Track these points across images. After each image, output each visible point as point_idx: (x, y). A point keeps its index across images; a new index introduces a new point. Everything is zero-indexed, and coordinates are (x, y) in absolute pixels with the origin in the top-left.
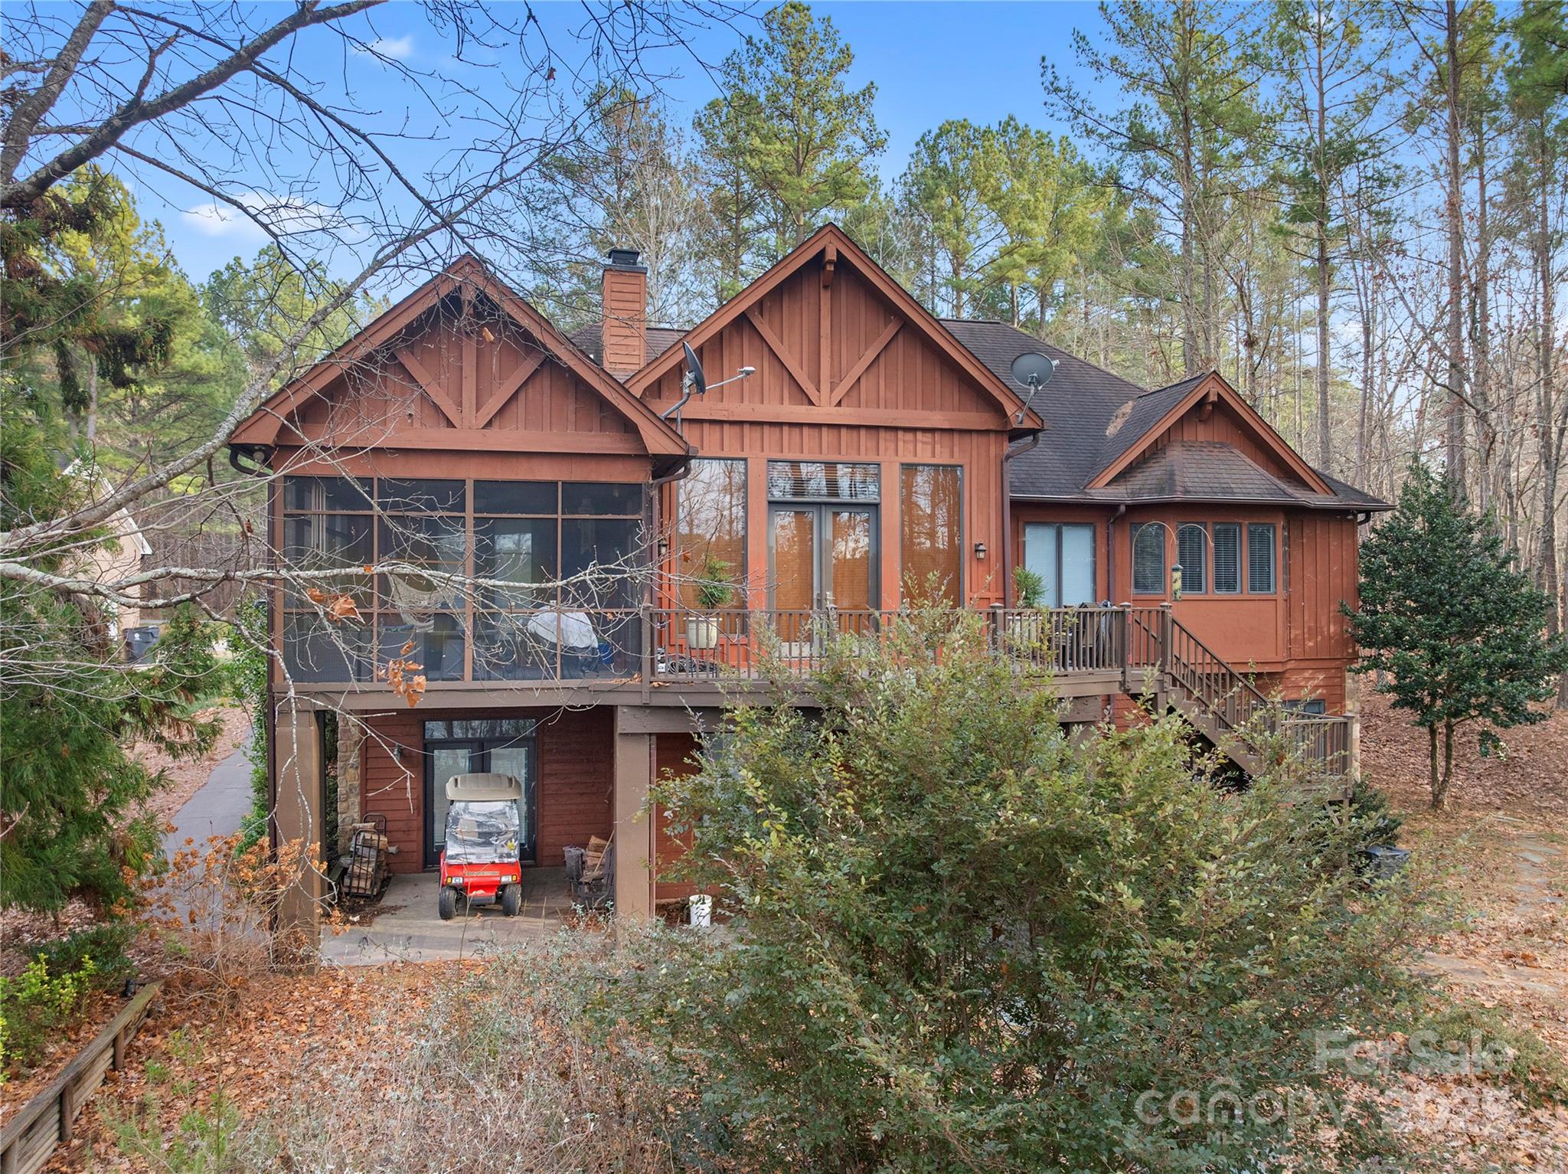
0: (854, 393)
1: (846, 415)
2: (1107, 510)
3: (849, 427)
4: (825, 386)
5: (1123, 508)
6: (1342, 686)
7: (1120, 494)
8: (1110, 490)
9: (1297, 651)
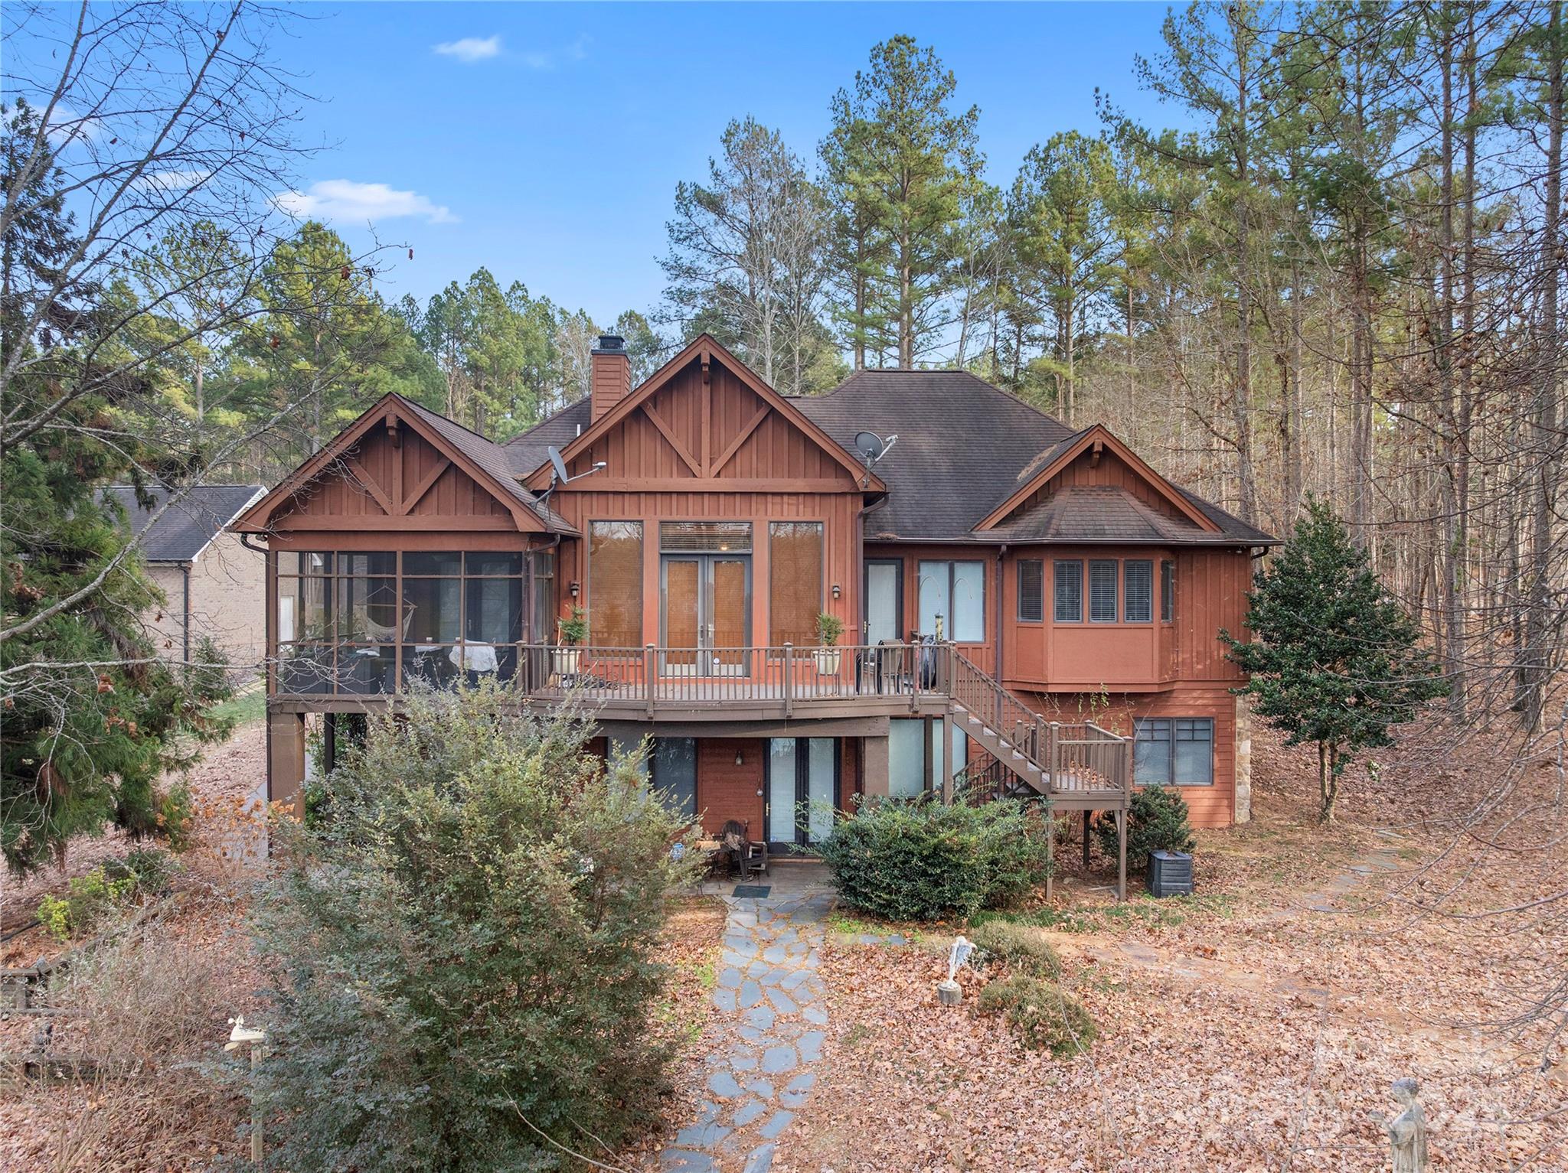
0: (731, 467)
1: (724, 484)
2: (993, 548)
3: (725, 493)
4: (706, 463)
5: (1004, 548)
6: (1232, 705)
7: (1005, 536)
8: (996, 531)
9: (1184, 673)
